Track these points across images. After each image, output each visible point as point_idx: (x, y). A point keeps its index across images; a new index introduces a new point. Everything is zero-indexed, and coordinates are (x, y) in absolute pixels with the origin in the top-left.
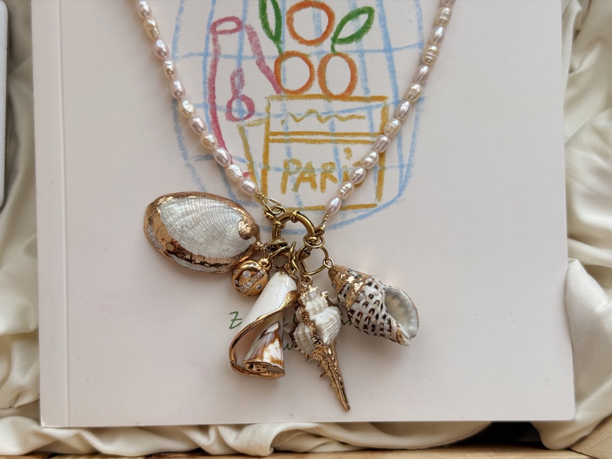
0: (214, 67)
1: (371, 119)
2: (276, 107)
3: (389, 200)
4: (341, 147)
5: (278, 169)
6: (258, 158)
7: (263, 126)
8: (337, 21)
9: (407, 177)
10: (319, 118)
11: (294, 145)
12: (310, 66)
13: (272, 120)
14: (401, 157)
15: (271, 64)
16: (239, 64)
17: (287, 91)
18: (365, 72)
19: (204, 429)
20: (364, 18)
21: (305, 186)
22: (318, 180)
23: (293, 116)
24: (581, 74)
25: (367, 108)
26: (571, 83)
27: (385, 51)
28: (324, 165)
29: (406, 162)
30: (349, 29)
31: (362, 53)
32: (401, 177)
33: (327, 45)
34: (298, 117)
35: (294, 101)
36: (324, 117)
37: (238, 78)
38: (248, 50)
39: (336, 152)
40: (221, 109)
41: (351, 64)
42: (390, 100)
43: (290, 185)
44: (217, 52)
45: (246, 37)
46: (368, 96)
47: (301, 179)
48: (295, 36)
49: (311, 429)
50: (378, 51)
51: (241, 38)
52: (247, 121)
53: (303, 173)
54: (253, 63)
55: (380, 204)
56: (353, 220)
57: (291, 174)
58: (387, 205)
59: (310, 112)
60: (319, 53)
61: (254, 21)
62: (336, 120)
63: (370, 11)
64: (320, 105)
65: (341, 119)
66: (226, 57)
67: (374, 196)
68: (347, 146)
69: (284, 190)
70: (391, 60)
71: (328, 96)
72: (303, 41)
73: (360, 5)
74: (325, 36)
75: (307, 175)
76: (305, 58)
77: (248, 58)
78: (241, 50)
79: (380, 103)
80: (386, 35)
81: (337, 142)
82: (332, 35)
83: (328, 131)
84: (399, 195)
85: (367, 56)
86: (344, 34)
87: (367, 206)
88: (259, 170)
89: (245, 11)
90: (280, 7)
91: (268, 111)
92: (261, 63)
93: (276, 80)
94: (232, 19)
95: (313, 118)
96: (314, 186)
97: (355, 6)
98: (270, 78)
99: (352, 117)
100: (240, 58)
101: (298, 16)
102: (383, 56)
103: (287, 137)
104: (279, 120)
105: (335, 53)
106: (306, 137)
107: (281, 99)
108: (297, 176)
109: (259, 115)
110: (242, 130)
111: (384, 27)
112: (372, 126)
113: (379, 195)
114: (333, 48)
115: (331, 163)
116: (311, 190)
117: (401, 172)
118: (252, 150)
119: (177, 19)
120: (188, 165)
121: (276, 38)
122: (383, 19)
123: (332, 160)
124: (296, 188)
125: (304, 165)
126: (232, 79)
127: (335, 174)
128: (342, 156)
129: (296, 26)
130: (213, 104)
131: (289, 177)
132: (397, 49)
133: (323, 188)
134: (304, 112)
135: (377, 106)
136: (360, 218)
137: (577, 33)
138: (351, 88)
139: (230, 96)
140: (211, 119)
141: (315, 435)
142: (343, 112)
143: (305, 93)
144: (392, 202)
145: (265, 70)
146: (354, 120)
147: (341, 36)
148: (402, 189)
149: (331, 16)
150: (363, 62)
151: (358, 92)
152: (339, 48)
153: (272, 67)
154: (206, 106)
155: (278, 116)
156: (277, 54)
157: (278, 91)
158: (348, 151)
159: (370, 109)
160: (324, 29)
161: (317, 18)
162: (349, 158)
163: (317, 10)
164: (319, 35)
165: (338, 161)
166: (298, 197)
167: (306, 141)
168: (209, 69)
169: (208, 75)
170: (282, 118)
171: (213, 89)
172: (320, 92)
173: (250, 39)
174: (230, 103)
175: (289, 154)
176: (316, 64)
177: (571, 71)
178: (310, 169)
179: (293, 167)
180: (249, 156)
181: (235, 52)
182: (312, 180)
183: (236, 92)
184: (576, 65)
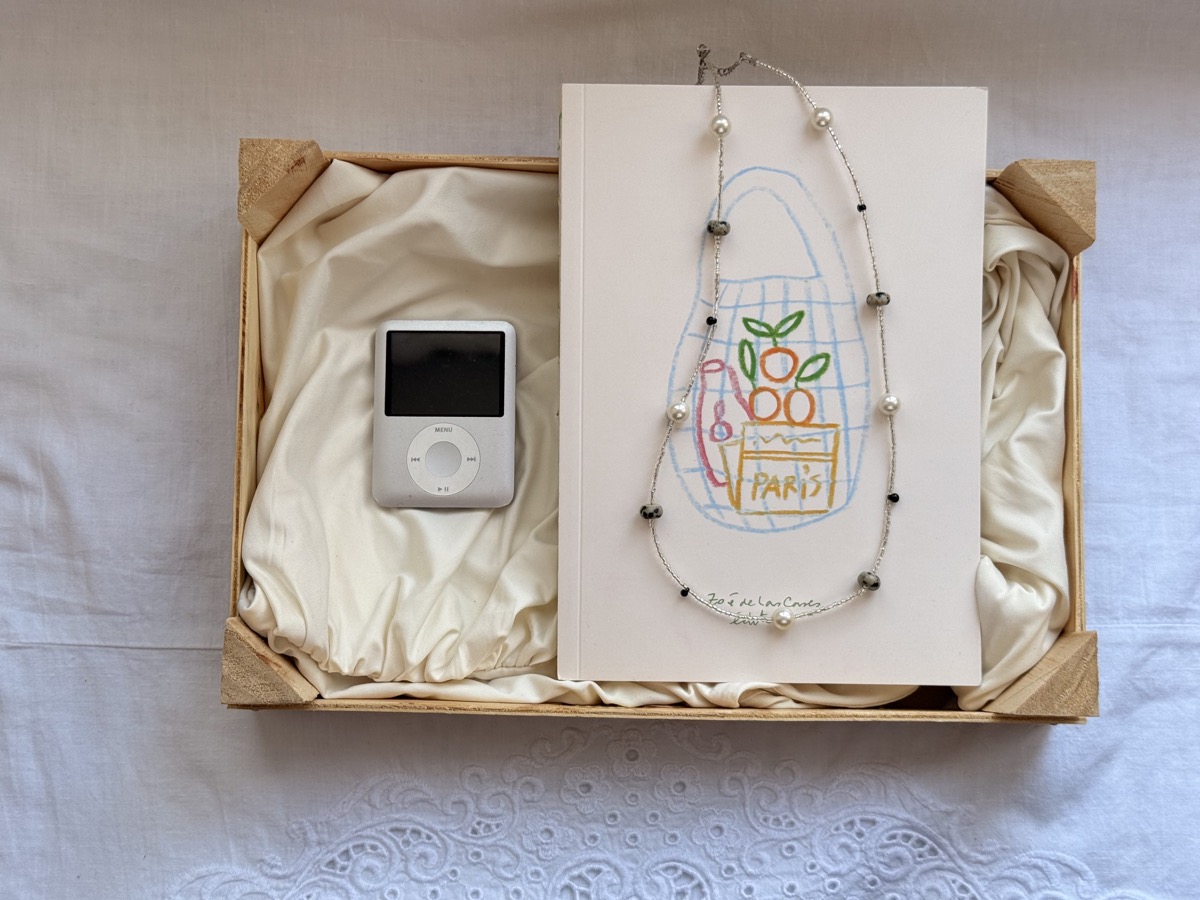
0: (701, 399)
1: (825, 442)
2: (750, 430)
3: (838, 508)
4: (801, 464)
5: (750, 481)
6: (734, 472)
7: (739, 446)
8: (800, 364)
9: (854, 490)
10: (784, 440)
11: (763, 461)
12: (778, 399)
13: (746, 441)
14: (849, 473)
15: (746, 397)
16: (722, 397)
17: (759, 419)
18: (821, 405)
19: (684, 685)
20: (822, 362)
21: (771, 495)
22: (782, 489)
23: (763, 439)
24: (1002, 401)
25: (822, 433)
26: (993, 407)
27: (837, 388)
28: (787, 478)
29: (853, 477)
30: (810, 371)
31: (819, 389)
32: (848, 489)
33: (792, 381)
34: (767, 439)
35: (765, 426)
36: (787, 439)
37: (720, 407)
38: (729, 386)
39: (797, 468)
40: (706, 432)
41: (811, 398)
42: (841, 427)
43: (759, 493)
44: (704, 387)
45: (728, 375)
46: (824, 423)
47: (768, 489)
48: (766, 375)
49: (772, 688)
50: (833, 388)
51: (724, 376)
52: (725, 442)
53: (771, 484)
54: (732, 396)
55: (831, 510)
56: (809, 523)
57: (760, 484)
58: (836, 512)
59: (777, 436)
60: (786, 389)
61: (734, 363)
62: (798, 443)
63: (827, 356)
64: (785, 430)
65: (802, 441)
66: (711, 390)
67: (826, 504)
68: (807, 463)
69: (754, 498)
70: (842, 395)
71: (792, 423)
72: (772, 379)
73: (819, 352)
74: (790, 375)
75: (773, 486)
76: (774, 392)
77: (728, 392)
78: (723, 385)
79: (833, 429)
80: (839, 376)
81: (797, 460)
82: (796, 374)
83: (790, 450)
84: (847, 504)
85: (824, 392)
86: (806, 373)
87: (820, 512)
88: (734, 481)
89: (727, 355)
90: (755, 352)
91: (743, 434)
92: (738, 396)
93: (750, 410)
94: (717, 361)
95: (779, 439)
96: (778, 494)
97: (815, 351)
98: (745, 408)
99: (810, 440)
100: (722, 392)
101: (769, 359)
102: (836, 392)
103: (758, 455)
104: (751, 442)
105: (798, 389)
106: (773, 455)
107: (753, 424)
108: (764, 486)
109: (735, 436)
110: (722, 449)
111: (838, 369)
112: (826, 448)
113: (830, 503)
114: (796, 385)
115: (793, 477)
116: (776, 498)
117: (849, 485)
118: (730, 465)
119: (674, 361)
120: (679, 476)
121: (751, 376)
122: (837, 363)
123: (794, 475)
124: (763, 496)
125: (770, 478)
126: (715, 408)
127: (795, 486)
128: (802, 471)
129: (768, 367)
130: (700, 428)
131: (759, 487)
132: (848, 387)
133: (785, 496)
134: (772, 435)
135: (831, 432)
136: (815, 521)
137: (999, 365)
138: (810, 417)
139: (713, 421)
140: (697, 440)
141: (774, 693)
142: (803, 436)
143: (773, 420)
144: (840, 509)
145: (742, 402)
146: (812, 443)
147: (802, 376)
148: (849, 499)
149: (796, 360)
150: (820, 397)
151: (816, 420)
152: (801, 385)
153: (747, 400)
154: (694, 429)
155: (751, 438)
156: (751, 388)
157: (751, 419)
158: (806, 468)
159: (825, 433)
160: (790, 370)
161: (784, 361)
162: (807, 473)
163: (784, 355)
164: (786, 374)
165: (798, 475)
166: (765, 503)
167: (773, 459)
168: (697, 400)
169: (697, 405)
170: (755, 440)
171: (700, 416)
172: (785, 420)
173: (731, 377)
174: (713, 427)
175: (759, 468)
176: (783, 397)
177: (994, 397)
178: (776, 481)
179: (762, 479)
180: (727, 470)
181: (718, 387)
182: (776, 490)
183: (718, 419)
184: (998, 392)
